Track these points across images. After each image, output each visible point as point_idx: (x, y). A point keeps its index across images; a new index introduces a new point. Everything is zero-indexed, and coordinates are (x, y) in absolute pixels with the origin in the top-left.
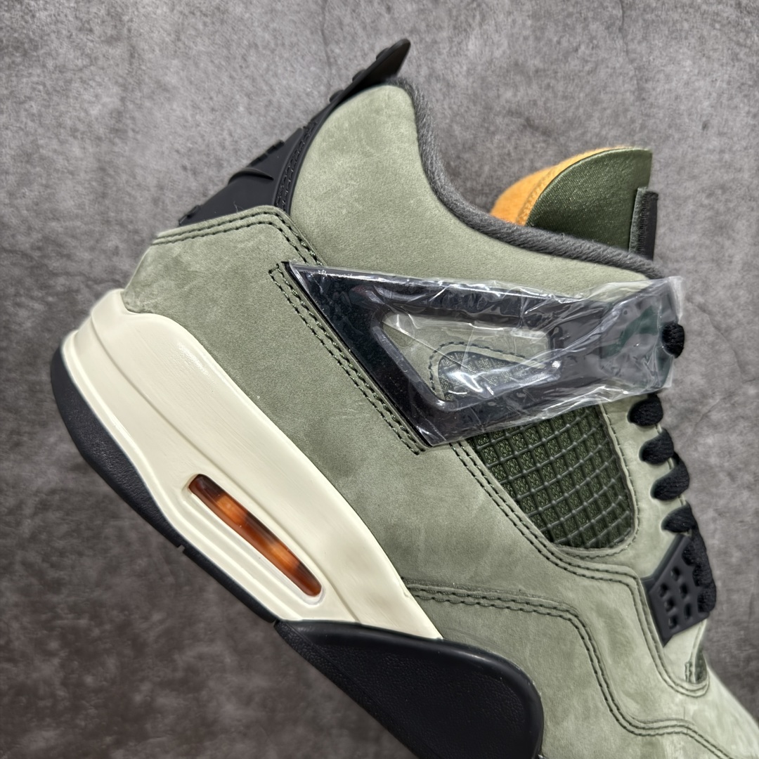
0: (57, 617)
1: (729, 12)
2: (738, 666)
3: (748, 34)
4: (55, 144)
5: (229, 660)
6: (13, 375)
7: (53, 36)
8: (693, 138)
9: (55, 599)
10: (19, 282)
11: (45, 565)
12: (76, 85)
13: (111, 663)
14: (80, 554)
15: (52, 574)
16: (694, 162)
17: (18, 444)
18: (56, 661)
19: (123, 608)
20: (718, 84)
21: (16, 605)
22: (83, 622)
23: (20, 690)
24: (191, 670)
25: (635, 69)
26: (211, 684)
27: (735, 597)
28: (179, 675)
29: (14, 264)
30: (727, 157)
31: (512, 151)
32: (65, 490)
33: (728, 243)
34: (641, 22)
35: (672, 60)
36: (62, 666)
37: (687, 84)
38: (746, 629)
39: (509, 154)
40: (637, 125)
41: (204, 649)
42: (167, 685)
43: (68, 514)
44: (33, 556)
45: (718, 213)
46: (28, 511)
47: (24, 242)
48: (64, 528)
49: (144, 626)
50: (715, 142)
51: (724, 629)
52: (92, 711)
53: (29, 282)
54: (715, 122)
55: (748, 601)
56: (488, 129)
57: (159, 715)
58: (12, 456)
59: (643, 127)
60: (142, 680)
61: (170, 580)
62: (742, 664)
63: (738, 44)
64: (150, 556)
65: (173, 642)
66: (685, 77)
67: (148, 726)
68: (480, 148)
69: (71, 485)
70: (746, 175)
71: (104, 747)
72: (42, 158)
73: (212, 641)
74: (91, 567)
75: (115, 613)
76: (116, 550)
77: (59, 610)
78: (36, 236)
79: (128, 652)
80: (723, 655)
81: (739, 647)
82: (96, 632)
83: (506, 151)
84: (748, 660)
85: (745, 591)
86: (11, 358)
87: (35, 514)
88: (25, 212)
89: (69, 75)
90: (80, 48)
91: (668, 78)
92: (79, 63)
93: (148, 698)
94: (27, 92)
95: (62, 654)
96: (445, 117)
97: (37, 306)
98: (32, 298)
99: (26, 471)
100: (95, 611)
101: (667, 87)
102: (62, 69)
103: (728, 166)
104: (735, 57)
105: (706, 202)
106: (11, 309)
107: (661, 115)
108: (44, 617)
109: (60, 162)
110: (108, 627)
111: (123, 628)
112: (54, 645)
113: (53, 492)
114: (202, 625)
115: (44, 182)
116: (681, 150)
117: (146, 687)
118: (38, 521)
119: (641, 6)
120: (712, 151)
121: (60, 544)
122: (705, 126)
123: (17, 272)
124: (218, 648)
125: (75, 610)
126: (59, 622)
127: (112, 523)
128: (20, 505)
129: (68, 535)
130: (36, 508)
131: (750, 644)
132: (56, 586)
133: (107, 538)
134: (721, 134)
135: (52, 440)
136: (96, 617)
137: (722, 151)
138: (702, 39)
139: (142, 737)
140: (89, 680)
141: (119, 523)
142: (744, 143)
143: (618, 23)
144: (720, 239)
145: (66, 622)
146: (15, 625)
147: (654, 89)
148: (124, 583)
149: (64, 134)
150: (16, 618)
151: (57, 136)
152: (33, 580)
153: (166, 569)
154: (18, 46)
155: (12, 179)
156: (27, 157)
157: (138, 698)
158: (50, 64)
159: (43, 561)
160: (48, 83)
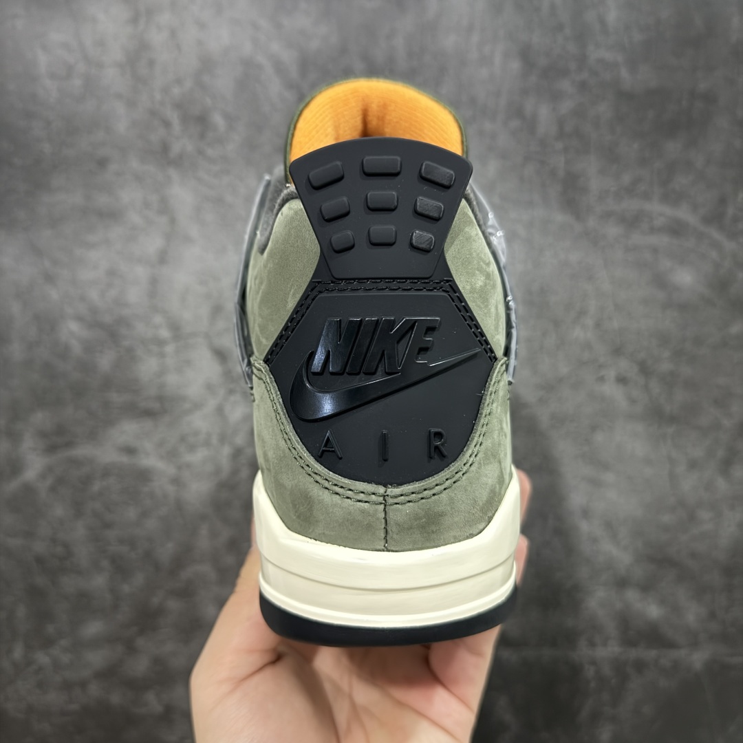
22: (125, 549)
23: (82, 595)
24: (190, 582)
26: (201, 592)
28: (182, 585)
36: (110, 578)
41: (198, 568)
42: (174, 592)
44: (99, 506)
71: (131, 634)
72: (121, 275)
73: (203, 562)
75: (144, 543)
76: (148, 501)
77: (111, 541)
79: (151, 570)
82: (132, 555)
86: (95, 383)
87: (102, 478)
88: (110, 303)
93: (162, 602)
95: (110, 570)
99: (98, 452)
100: (132, 542)
110: (140, 552)
111: (148, 553)
112: (104, 563)
117: (160, 593)
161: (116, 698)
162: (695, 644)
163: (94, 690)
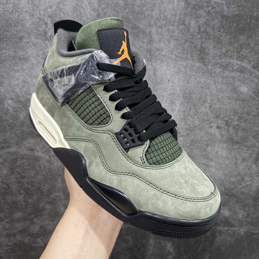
0: (24, 185)
1: (174, 57)
3: (178, 61)
4: (30, 79)
6: (18, 128)
7: (31, 57)
8: (166, 83)
9: (24, 180)
10: (21, 108)
11: (22, 172)
12: (36, 67)
13: (35, 197)
14: (30, 170)
15: (23, 174)
16: (166, 88)
17: (18, 144)
18: (23, 196)
19: (39, 183)
20: (171, 72)
21: (15, 182)
22: (30, 186)
23: (14, 202)
24: (54, 199)
25: (153, 69)
26: (58, 203)
28: (51, 200)
29: (20, 104)
30: (174, 87)
32: (28, 155)
33: (174, 106)
34: (154, 59)
35: (161, 67)
36: (24, 197)
37: (165, 72)
40: (154, 81)
41: (57, 194)
42: (48, 203)
43: (28, 160)
44: (19, 170)
45: (172, 99)
46: (19, 159)
47: (22, 100)
48: (27, 164)
49: (44, 188)
50: (171, 84)
52: (30, 209)
53: (23, 108)
54: (171, 80)
57: (46, 210)
58: (16, 147)
59: (155, 81)
60: (42, 201)
61: (50, 177)
63: (176, 64)
64: (46, 171)
65: (50, 192)
66: (164, 70)
67: (43, 213)
69: (29, 154)
70: (178, 91)
71: (32, 218)
72: (28, 82)
73: (59, 192)
74: (32, 173)
75: (37, 184)
76: (38, 169)
77: (24, 183)
78: (25, 98)
79: (39, 194)
82: (32, 189)
86: (18, 124)
87: (21, 160)
88: (23, 93)
89: (34, 65)
90: (37, 60)
91: (161, 71)
92: (37, 63)
93: (43, 206)
94: (25, 68)
95: (24, 194)
97: (24, 113)
98: (23, 112)
99: (19, 150)
100: (32, 184)
101: (160, 72)
102: (32, 64)
103: (174, 89)
104: (175, 66)
105: (169, 97)
106: (19, 114)
107: (159, 78)
108: (21, 185)
109: (31, 83)
110: (35, 188)
111: (38, 188)
112: (22, 192)
113: (25, 155)
114: (57, 188)
115: (28, 87)
116: (163, 86)
117: (43, 203)
118: (21, 162)
119: (155, 55)
120: (170, 86)
121: (25, 167)
122: (169, 81)
123: (20, 106)
124: (60, 194)
125: (28, 183)
126: (24, 186)
127: (38, 163)
128: (17, 158)
129: (28, 165)
130: (21, 159)
132: (24, 177)
133: (36, 166)
134: (172, 83)
135: (26, 143)
136: (32, 185)
137: (172, 86)
138: (168, 63)
139: (41, 216)
140: (30, 201)
141: (39, 163)
142: (177, 85)
143: (150, 59)
144: (172, 105)
145: (25, 186)
146: (14, 186)
147: (157, 73)
148: (40, 177)
149: (32, 77)
150: (14, 185)
151: (31, 78)
152: (19, 176)
153: (49, 174)
154: (24, 59)
155: (21, 86)
156: (24, 82)
157: (41, 206)
158: (30, 63)
159: (22, 171)
160: (30, 67)
161: (26, 241)
162: (241, 226)
163: (19, 237)
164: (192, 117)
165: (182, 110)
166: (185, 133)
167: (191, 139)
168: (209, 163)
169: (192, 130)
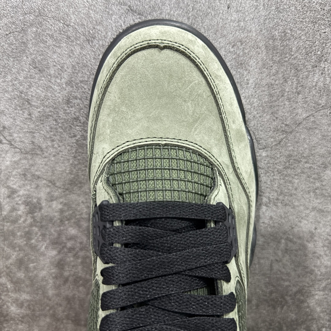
2: (266, 296)
5: (9, 286)
8: (223, 13)
16: (223, 27)
27: (262, 261)
30: (242, 24)
31: (122, 24)
33: (246, 73)
38: (269, 277)
39: (121, 26)
40: (191, 7)
45: (239, 56)
50: (235, 16)
51: (257, 277)
54: (234, 4)
55: (270, 263)
56: (108, 12)
62: (268, 295)
68: (105, 23)
80: (258, 290)
81: (266, 287)
83: (119, 24)
84: (271, 293)
85: (268, 258)
96: (85, 7)
103: (243, 29)
105: (232, 50)
120: (234, 21)
122: (229, 7)
124: (4, 280)
131: (272, 285)
137: (239, 21)
142: (252, 16)
164: (289, 99)
165: (264, 82)
166: (272, 140)
167: (288, 153)
168: (327, 206)
169: (291, 132)
